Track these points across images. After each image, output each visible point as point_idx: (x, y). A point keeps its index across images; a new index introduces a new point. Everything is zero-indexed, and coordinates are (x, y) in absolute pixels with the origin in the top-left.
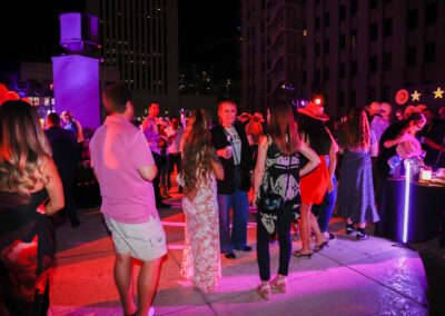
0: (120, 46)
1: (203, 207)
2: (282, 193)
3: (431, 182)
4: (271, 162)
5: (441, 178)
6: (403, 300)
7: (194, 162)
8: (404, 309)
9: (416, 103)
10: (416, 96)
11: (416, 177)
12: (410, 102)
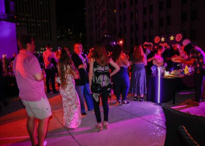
0: (27, 17)
1: (69, 93)
2: (101, 83)
3: (169, 76)
4: (95, 70)
5: (173, 74)
6: (158, 128)
7: (64, 72)
8: (159, 132)
9: (163, 42)
10: (163, 39)
11: (163, 74)
12: (160, 42)
